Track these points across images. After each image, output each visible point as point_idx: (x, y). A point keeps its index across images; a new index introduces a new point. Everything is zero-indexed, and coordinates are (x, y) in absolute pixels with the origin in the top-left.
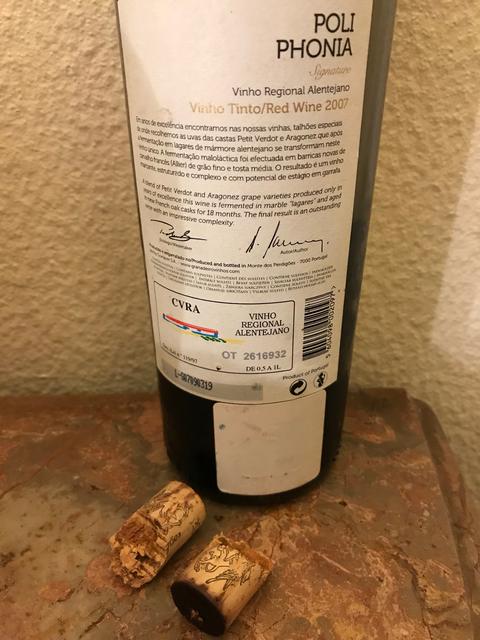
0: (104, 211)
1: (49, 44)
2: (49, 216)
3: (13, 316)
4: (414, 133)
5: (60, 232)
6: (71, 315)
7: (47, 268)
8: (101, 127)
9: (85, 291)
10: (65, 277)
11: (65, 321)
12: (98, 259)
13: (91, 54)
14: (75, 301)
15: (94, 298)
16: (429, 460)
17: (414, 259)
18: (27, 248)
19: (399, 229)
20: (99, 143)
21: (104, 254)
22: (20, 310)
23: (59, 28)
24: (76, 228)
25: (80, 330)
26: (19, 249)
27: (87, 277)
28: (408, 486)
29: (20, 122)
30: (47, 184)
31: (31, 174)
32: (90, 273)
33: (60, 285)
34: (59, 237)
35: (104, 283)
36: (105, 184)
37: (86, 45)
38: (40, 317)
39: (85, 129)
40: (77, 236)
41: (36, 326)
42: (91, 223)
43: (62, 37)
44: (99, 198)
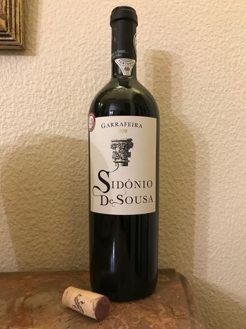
0: (76, 206)
1: (67, 159)
3: (40, 243)
4: (169, 183)
5: (62, 213)
6: (60, 242)
7: (55, 225)
8: (79, 181)
9: (66, 234)
10: (61, 228)
11: (58, 245)
12: (73, 222)
13: (79, 162)
14: (63, 237)
15: (69, 236)
16: (181, 285)
17: (175, 223)
18: (50, 218)
19: (169, 213)
20: (78, 185)
21: (75, 220)
22: (44, 241)
23: (71, 156)
24: (67, 212)
25: (63, 248)
27: (68, 229)
28: (173, 291)
29: (56, 179)
31: (56, 194)
35: (73, 231)
36: (78, 198)
37: (78, 160)
38: (49, 243)
39: (74, 181)
40: (67, 214)
42: (72, 210)
43: (71, 158)
44: (76, 202)
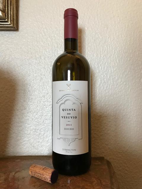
2: (36, 120)
7: (34, 130)
10: (37, 132)
16: (107, 167)
20: (47, 107)
26: (29, 127)
28: (102, 170)
30: (37, 114)
32: (42, 132)
33: (35, 134)
34: (37, 124)
36: (47, 115)
41: (29, 143)
